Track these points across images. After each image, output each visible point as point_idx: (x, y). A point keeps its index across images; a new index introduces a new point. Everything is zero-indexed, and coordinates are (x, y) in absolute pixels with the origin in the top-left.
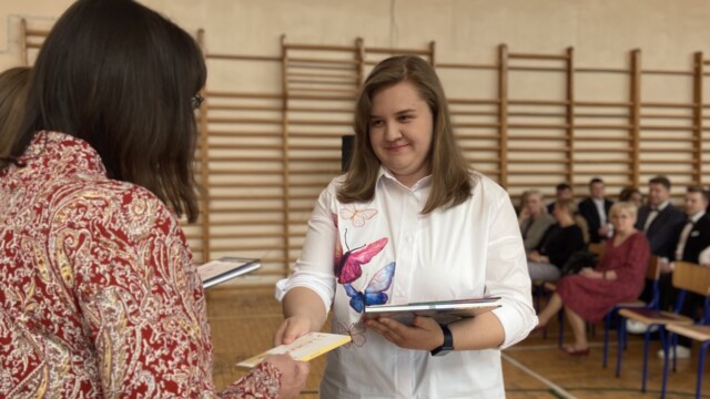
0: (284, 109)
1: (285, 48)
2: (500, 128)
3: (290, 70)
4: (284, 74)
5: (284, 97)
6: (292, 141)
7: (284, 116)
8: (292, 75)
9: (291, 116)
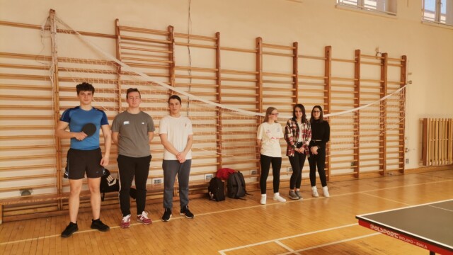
0: (118, 73)
1: (118, 29)
2: (258, 90)
3: (123, 45)
4: (117, 48)
7: (118, 77)
8: (124, 48)
9: (123, 78)
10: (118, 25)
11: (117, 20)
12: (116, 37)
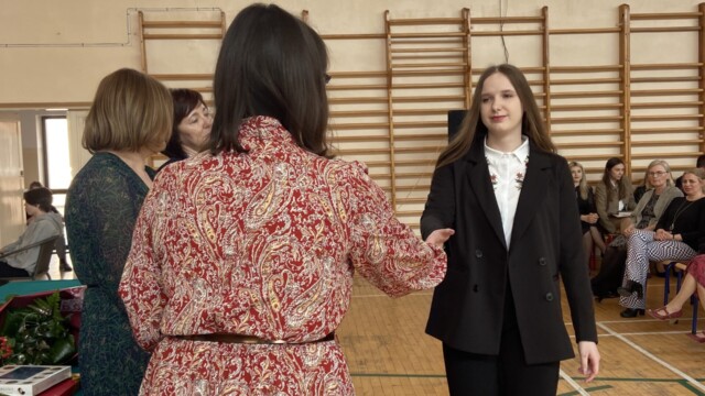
0: (389, 87)
1: (388, 24)
2: (621, 96)
3: (394, 47)
4: (388, 52)
5: (389, 75)
6: (397, 119)
7: (389, 94)
8: (395, 51)
9: (396, 93)
10: (388, 19)
11: (387, 12)
12: (384, 36)
